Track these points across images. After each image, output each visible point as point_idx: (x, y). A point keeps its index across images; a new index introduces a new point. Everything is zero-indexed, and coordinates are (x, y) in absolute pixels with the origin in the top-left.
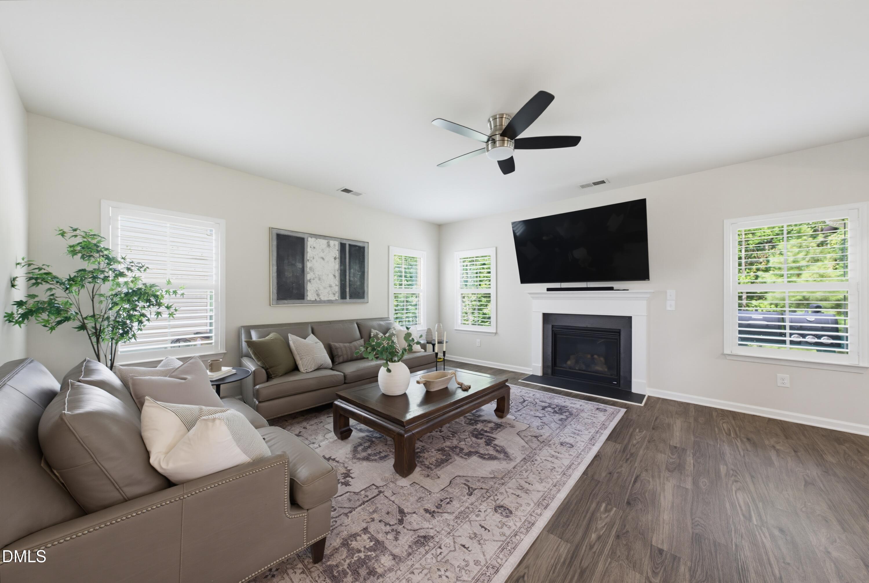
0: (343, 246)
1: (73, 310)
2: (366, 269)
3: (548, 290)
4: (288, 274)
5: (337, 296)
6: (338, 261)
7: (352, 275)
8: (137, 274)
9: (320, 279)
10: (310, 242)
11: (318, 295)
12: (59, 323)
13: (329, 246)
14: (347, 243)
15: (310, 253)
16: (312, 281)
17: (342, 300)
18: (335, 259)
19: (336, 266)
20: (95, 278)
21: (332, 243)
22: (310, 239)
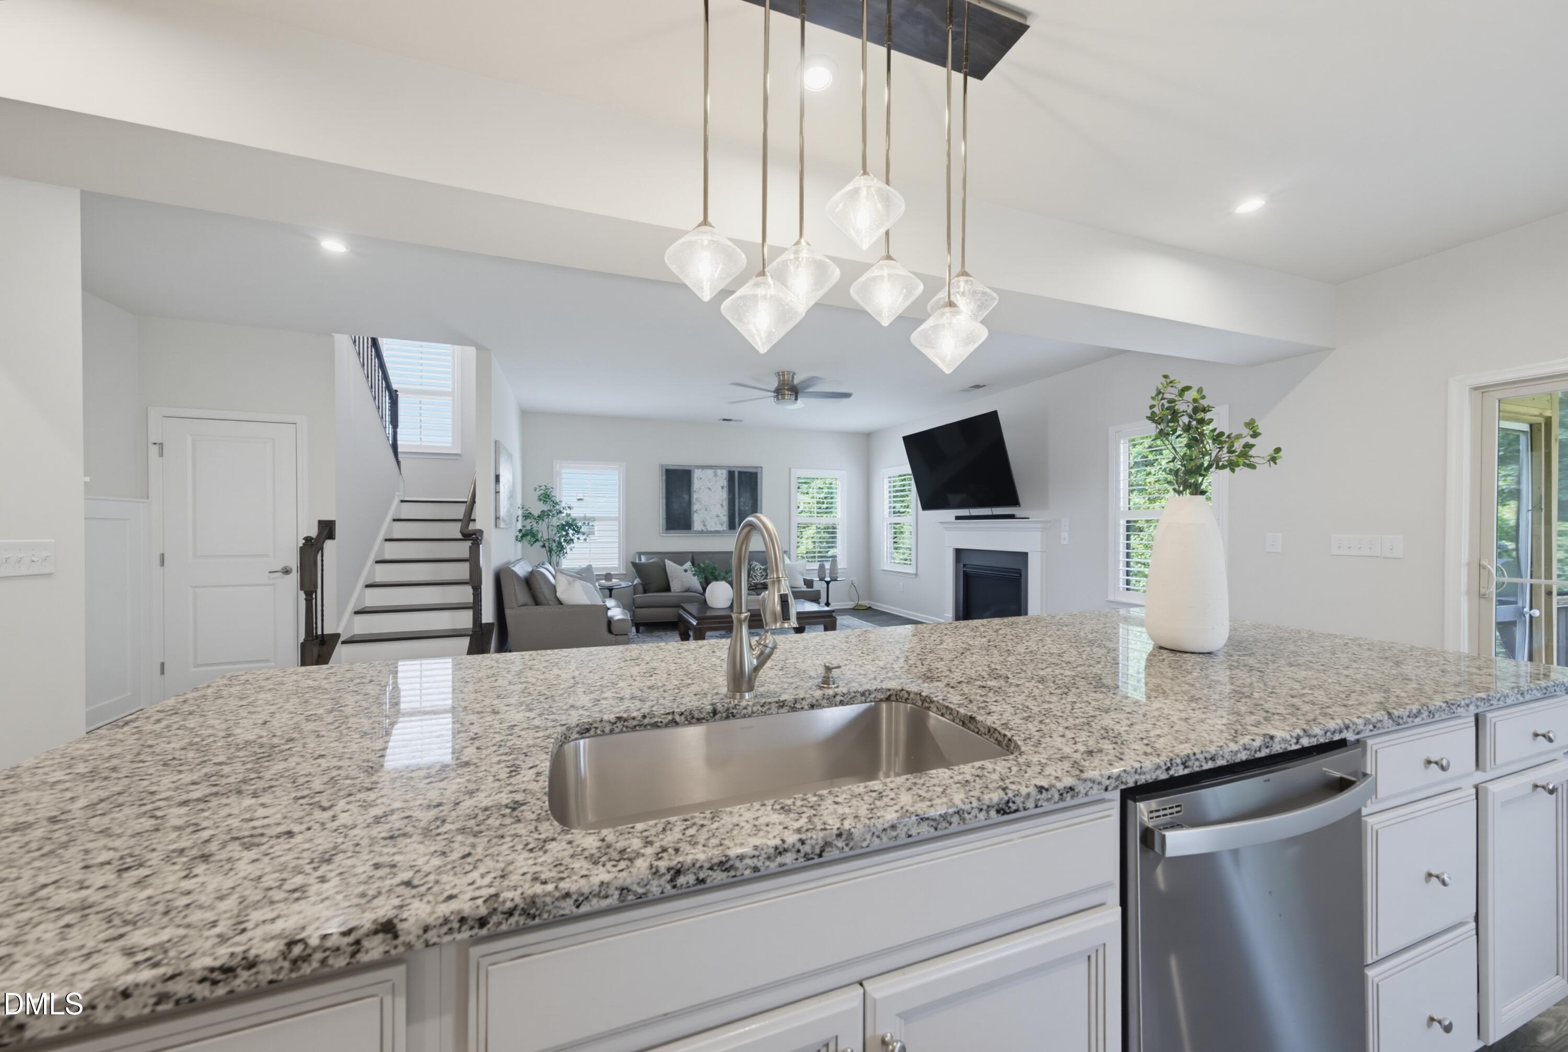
0: (731, 474)
1: (540, 535)
2: (759, 498)
3: (957, 518)
4: (675, 506)
5: (725, 527)
6: (726, 490)
7: (742, 504)
8: (568, 511)
9: (706, 510)
10: (697, 474)
11: (705, 525)
12: (535, 542)
13: (716, 475)
14: (737, 470)
15: (697, 484)
16: (699, 512)
17: (731, 531)
18: (723, 487)
19: (723, 495)
20: (548, 515)
21: (719, 472)
22: (696, 470)
